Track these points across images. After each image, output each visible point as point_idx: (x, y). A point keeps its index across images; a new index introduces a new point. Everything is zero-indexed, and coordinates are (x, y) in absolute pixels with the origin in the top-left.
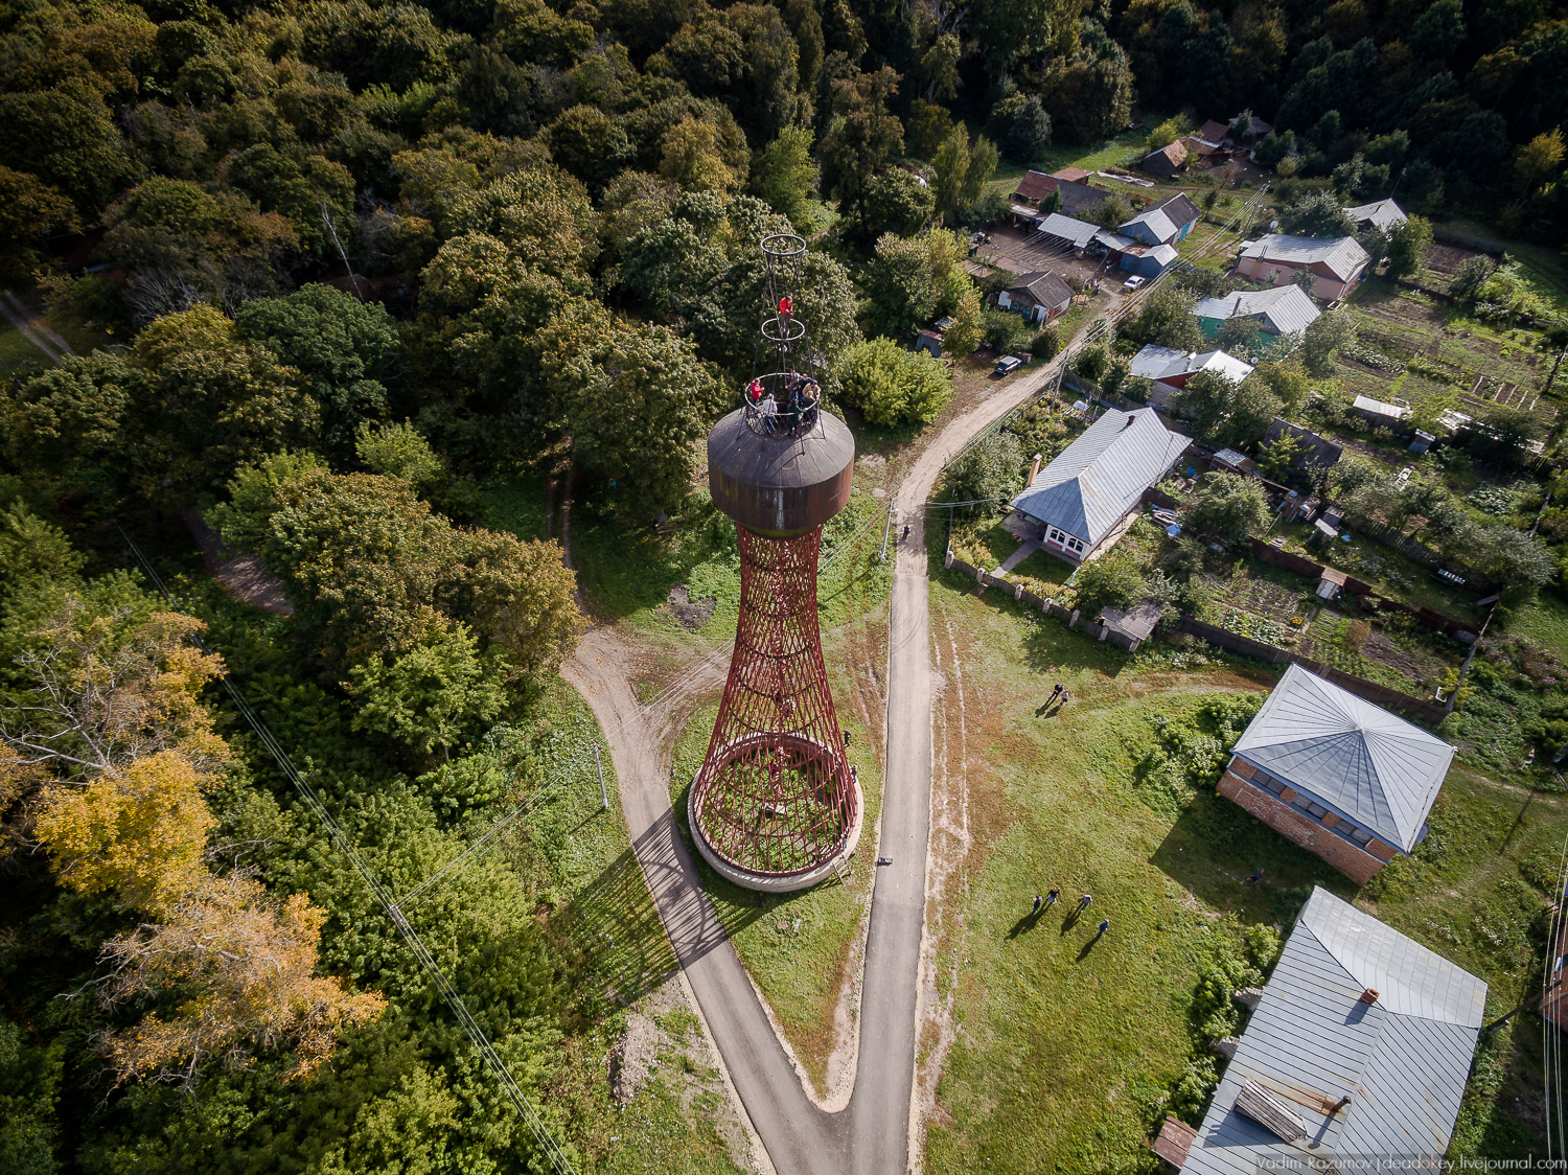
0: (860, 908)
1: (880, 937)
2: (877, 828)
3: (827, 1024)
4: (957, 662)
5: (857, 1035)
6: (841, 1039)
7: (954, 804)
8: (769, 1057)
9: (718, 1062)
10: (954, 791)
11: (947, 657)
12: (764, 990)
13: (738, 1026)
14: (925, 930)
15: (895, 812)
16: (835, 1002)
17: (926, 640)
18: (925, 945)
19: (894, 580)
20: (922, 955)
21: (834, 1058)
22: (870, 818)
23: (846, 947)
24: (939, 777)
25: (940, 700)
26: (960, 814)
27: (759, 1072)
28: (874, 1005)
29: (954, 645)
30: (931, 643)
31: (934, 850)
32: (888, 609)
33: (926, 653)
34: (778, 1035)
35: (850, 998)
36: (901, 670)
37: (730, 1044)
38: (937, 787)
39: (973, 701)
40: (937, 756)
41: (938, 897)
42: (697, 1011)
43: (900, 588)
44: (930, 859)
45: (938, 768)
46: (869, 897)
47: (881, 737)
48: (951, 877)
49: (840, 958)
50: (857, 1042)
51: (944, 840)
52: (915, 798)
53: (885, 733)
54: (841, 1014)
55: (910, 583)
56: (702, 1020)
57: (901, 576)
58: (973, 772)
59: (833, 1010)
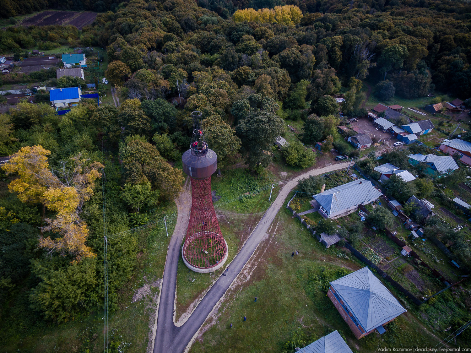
0: (212, 283)
1: (212, 292)
3: (188, 306)
4: (274, 233)
5: (193, 312)
6: (188, 311)
7: (250, 268)
8: (170, 307)
9: (158, 303)
10: (253, 265)
11: (273, 231)
12: (178, 292)
13: (167, 297)
14: (224, 295)
15: (234, 264)
16: (192, 302)
17: (269, 224)
18: (221, 299)
19: (270, 207)
20: (220, 301)
21: (184, 314)
22: (227, 263)
23: (202, 291)
24: (251, 260)
25: (264, 241)
26: (251, 271)
27: (165, 309)
28: (201, 307)
29: (276, 229)
30: (270, 226)
31: (238, 277)
32: (264, 214)
33: (267, 228)
34: (175, 303)
35: (196, 303)
36: (258, 230)
37: (163, 300)
38: (249, 262)
39: (272, 245)
40: (254, 255)
41: (232, 289)
42: (160, 290)
43: (271, 209)
44: (236, 279)
45: (252, 258)
46: (215, 282)
47: (242, 245)
48: (238, 285)
49: (200, 293)
50: (192, 313)
51: (242, 276)
52: (241, 263)
53: (244, 244)
54: (192, 305)
55: (274, 209)
56: (161, 292)
57: (273, 206)
58: (262, 262)
59: (190, 304)
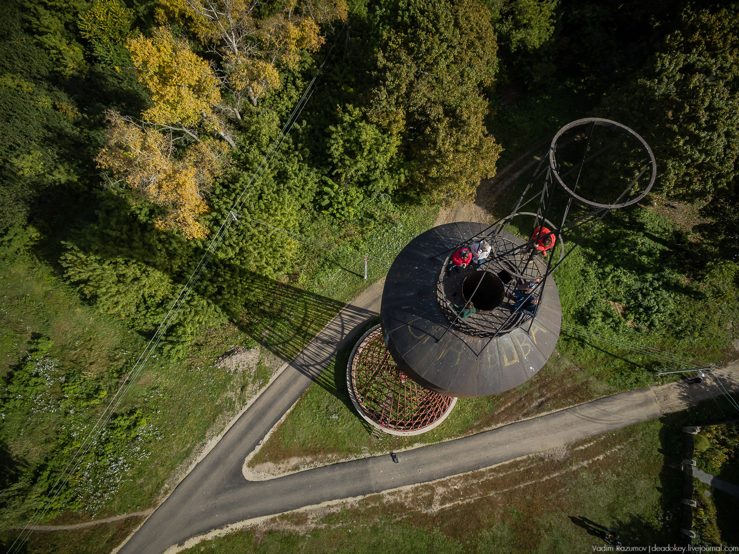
0: (360, 452)
1: (346, 470)
2: (417, 446)
3: (288, 455)
4: (585, 463)
5: (286, 474)
6: (281, 466)
7: (456, 494)
8: (259, 429)
9: (250, 402)
10: (467, 491)
11: (586, 454)
12: (292, 412)
13: (270, 405)
14: (360, 498)
15: (434, 454)
16: (299, 456)
17: (594, 432)
18: (350, 500)
19: (643, 388)
20: (344, 500)
21: (270, 465)
22: (422, 438)
23: (332, 451)
24: (474, 476)
25: (542, 459)
26: (451, 500)
27: (251, 426)
28: (305, 479)
29: (601, 457)
30: (593, 438)
31: (417, 488)
32: (609, 395)
33: (581, 436)
34: (272, 430)
35: (305, 463)
36: (554, 422)
37: (260, 405)
38: (466, 478)
39: (552, 486)
40: (491, 470)
41: (385, 501)
42: (271, 381)
43: (638, 396)
44: (408, 488)
45: (482, 474)
46: (368, 455)
47: (489, 425)
48: (402, 505)
49: (326, 450)
50: (282, 475)
51: (426, 494)
52: (450, 465)
53: (493, 427)
54: (294, 461)
55: (647, 402)
56: (268, 385)
57: (651, 393)
58: (489, 501)
59: (294, 456)
